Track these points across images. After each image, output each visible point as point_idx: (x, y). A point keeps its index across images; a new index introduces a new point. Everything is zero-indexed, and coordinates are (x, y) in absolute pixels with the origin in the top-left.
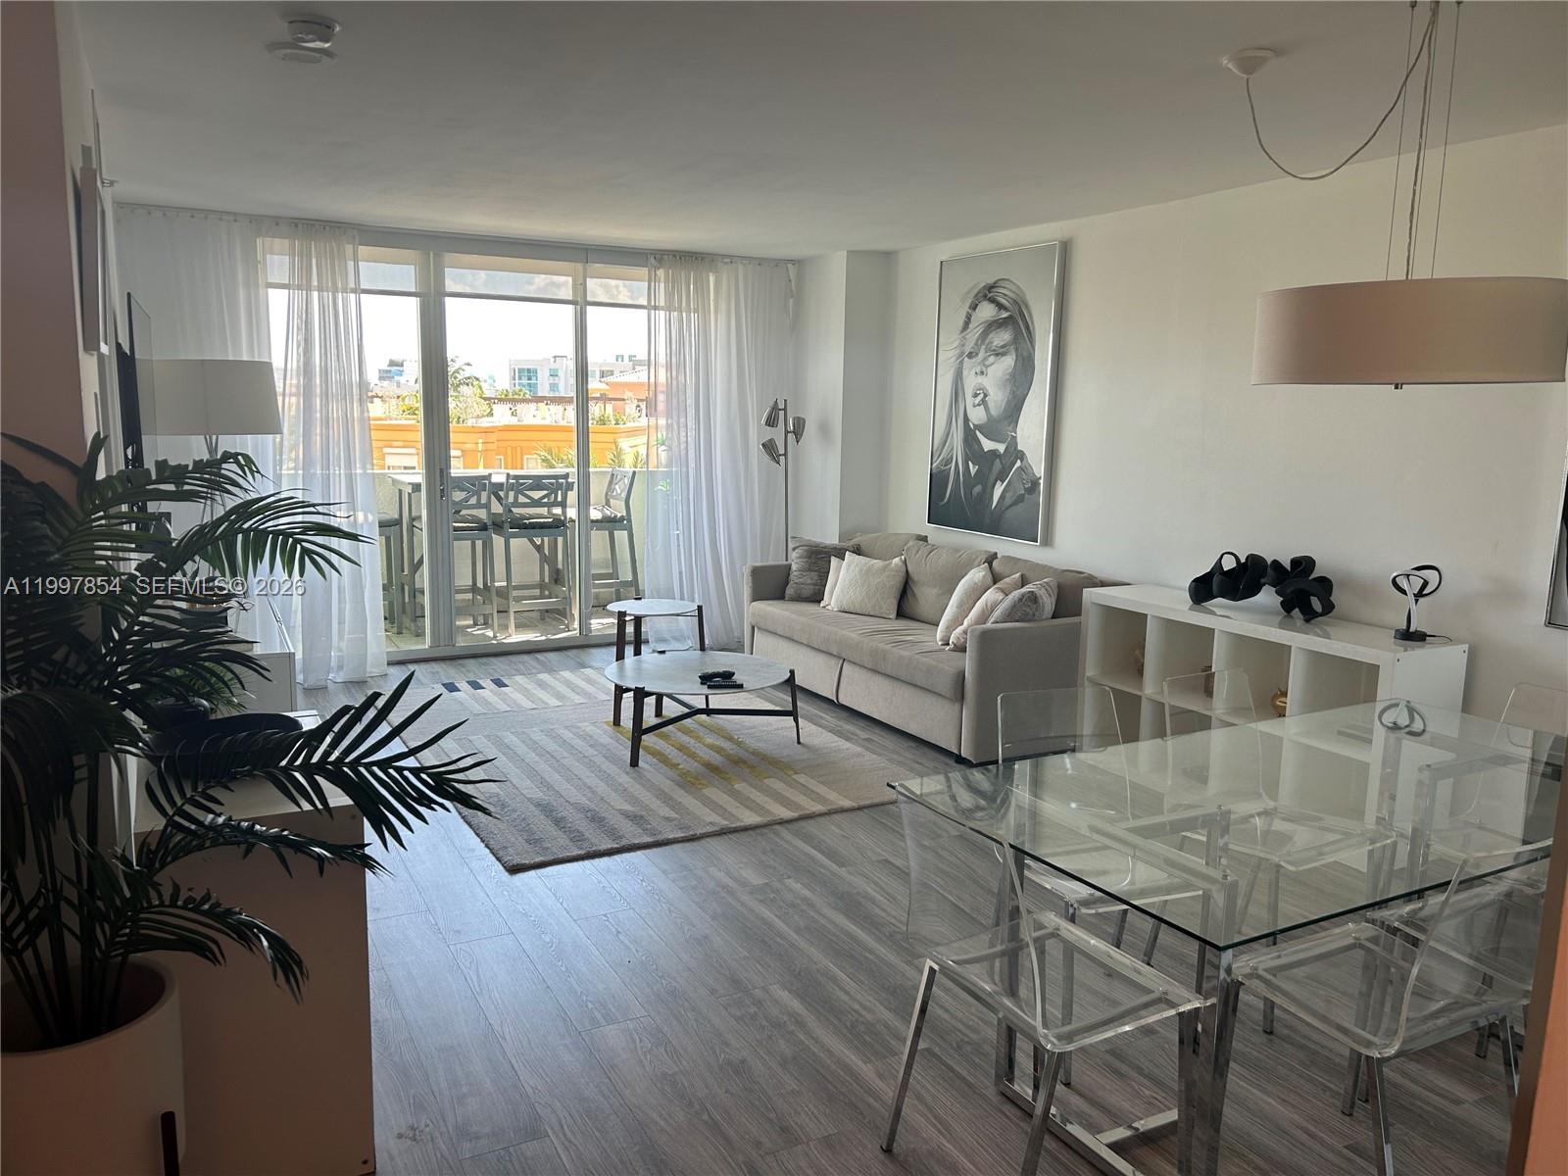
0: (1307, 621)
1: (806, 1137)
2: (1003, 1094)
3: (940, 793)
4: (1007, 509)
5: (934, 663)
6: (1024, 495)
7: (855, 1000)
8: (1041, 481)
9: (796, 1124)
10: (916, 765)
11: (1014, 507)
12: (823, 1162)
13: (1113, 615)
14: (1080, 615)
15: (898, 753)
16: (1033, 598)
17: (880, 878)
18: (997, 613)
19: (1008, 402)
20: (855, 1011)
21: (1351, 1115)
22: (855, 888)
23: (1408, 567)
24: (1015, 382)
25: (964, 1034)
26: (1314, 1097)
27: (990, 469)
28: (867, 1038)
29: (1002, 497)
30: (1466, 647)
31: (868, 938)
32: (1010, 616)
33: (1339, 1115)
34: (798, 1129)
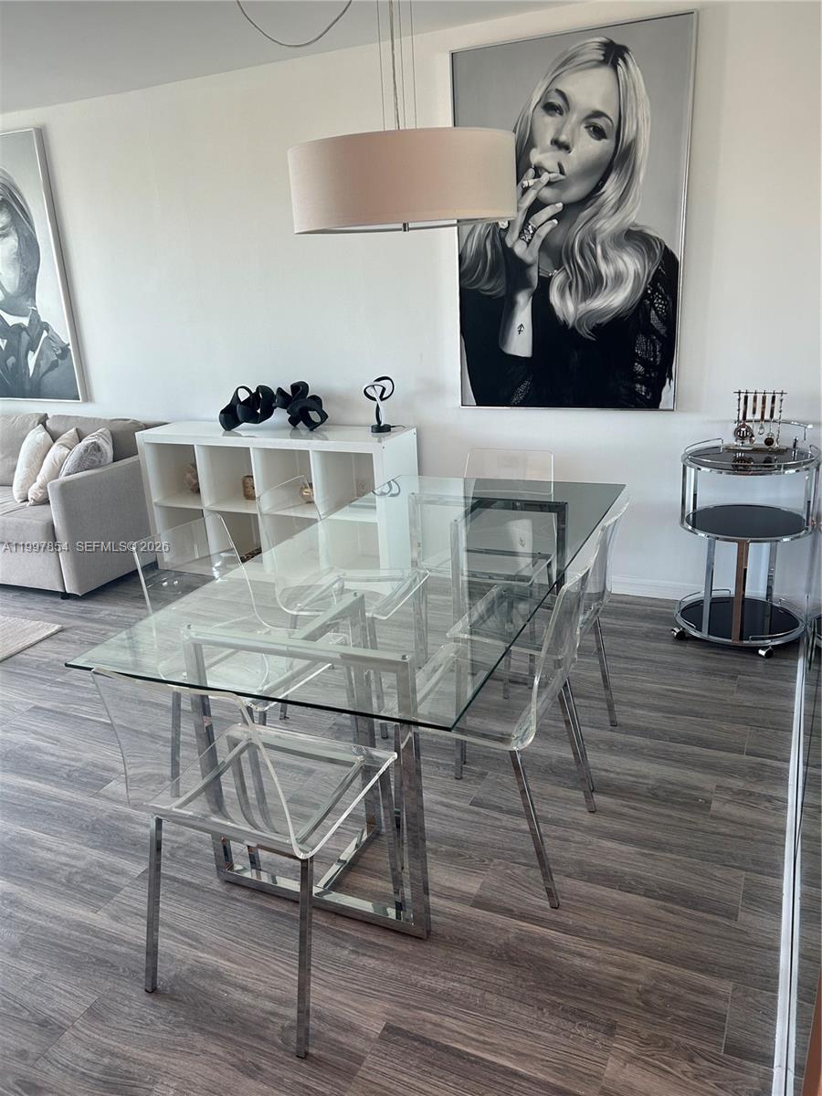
0: (312, 430)
1: (68, 1019)
2: (227, 882)
3: (60, 631)
4: (43, 375)
5: (21, 520)
6: (57, 361)
7: (59, 853)
8: (70, 347)
9: (53, 1011)
10: (28, 611)
11: (50, 373)
12: (97, 1036)
13: (163, 449)
14: (137, 454)
15: (7, 606)
16: (96, 448)
17: (36, 726)
18: (68, 465)
19: (21, 279)
20: (65, 865)
21: (461, 778)
22: (16, 744)
23: (371, 381)
24: (22, 260)
25: (172, 841)
26: (435, 775)
27: (19, 341)
28: (90, 887)
29: (37, 365)
30: (415, 430)
31: (48, 787)
32: (81, 465)
33: (455, 781)
34: (57, 1016)
